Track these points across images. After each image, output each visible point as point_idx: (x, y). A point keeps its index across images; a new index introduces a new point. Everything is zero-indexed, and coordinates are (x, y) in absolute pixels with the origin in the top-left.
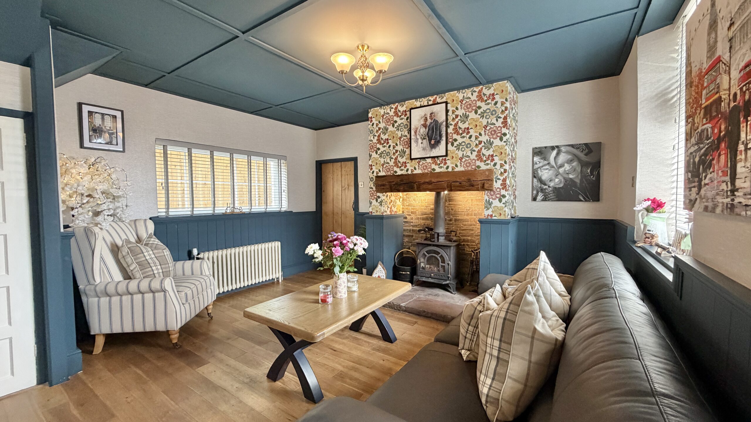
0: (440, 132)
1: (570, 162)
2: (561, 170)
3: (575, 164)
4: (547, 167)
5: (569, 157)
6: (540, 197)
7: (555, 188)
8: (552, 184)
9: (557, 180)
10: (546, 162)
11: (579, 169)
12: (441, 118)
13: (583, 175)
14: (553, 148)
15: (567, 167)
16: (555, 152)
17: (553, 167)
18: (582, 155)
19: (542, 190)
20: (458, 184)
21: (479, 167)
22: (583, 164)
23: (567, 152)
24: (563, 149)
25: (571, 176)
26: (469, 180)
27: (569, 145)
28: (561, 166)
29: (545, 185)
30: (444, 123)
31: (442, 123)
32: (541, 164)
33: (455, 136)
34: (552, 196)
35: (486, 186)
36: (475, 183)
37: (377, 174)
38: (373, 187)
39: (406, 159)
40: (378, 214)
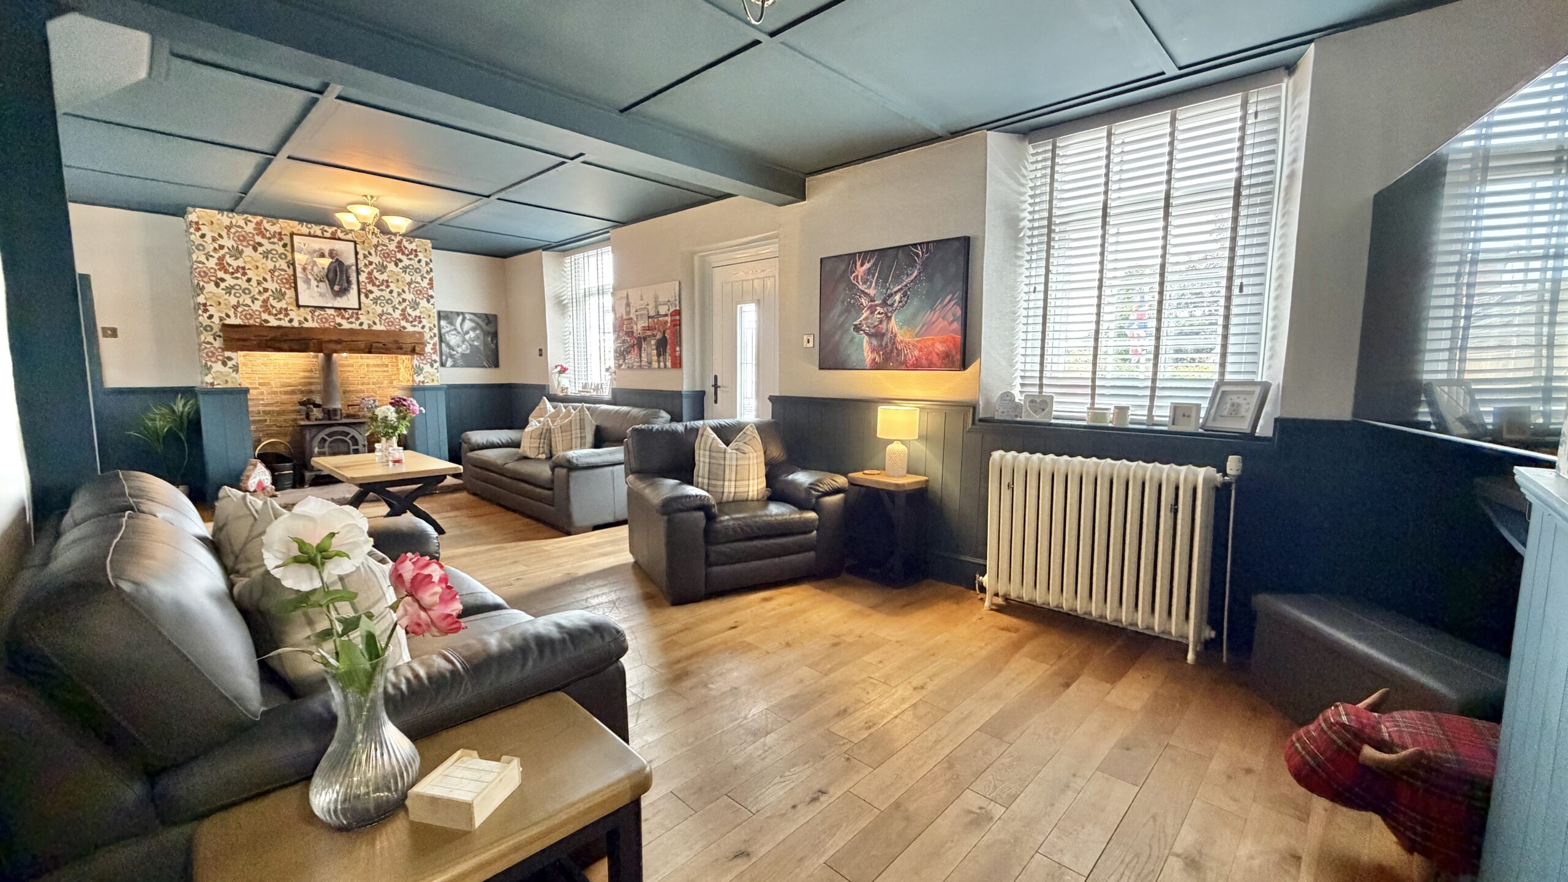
0: (348, 278)
1: (474, 329)
2: (467, 337)
3: (478, 332)
4: (454, 332)
5: (473, 325)
6: (449, 363)
7: (463, 355)
8: (460, 350)
9: (464, 346)
10: (453, 327)
11: (482, 337)
12: (350, 260)
13: (485, 344)
14: (458, 314)
15: (472, 334)
16: (460, 318)
17: (459, 333)
18: (483, 324)
19: (452, 356)
20: (381, 345)
21: (404, 328)
22: (486, 334)
23: (471, 320)
24: (467, 316)
25: (476, 343)
26: (396, 342)
27: (472, 314)
28: (467, 333)
29: (454, 350)
30: (354, 268)
31: (350, 267)
32: (448, 329)
33: (370, 287)
34: (460, 362)
35: (417, 349)
36: (404, 346)
37: (221, 320)
38: (212, 341)
39: (287, 304)
40: (230, 385)
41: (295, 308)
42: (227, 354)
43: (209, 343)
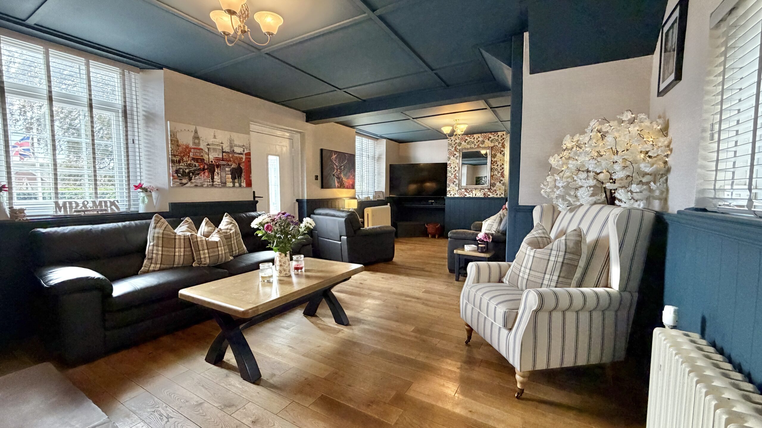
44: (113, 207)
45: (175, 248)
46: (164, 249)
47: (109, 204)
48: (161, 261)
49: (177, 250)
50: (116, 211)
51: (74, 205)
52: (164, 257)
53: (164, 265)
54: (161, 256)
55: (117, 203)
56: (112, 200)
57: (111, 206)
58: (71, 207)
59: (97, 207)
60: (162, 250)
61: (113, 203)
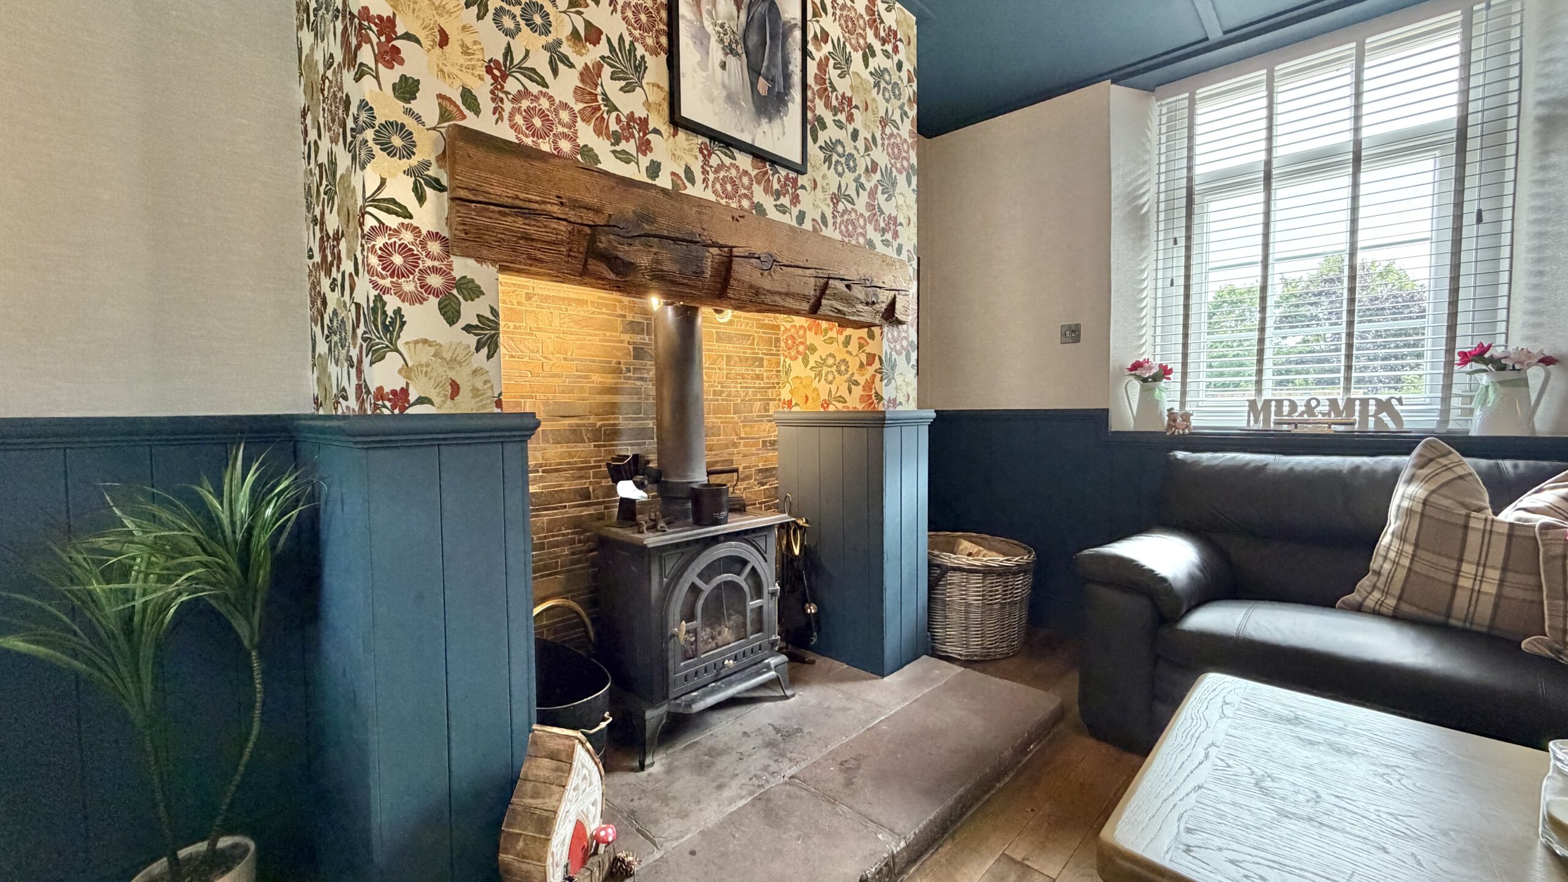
0: (785, 63)
12: (789, 6)
21: (871, 244)
26: (867, 281)
30: (798, 35)
33: (821, 108)
35: (898, 308)
36: (879, 295)
37: (444, 116)
38: (408, 200)
39: (647, 104)
40: (465, 404)
41: (665, 128)
42: (463, 267)
43: (393, 207)
44: (1384, 416)
45: (1461, 560)
46: (1422, 553)
47: (1372, 408)
48: (1403, 589)
49: (1468, 568)
50: (1392, 426)
51: (1286, 409)
52: (1413, 577)
53: (1411, 604)
54: (1405, 572)
55: (1398, 408)
56: (1384, 397)
57: (1378, 412)
58: (1279, 412)
59: (1338, 413)
60: (1414, 556)
61: (1384, 406)
